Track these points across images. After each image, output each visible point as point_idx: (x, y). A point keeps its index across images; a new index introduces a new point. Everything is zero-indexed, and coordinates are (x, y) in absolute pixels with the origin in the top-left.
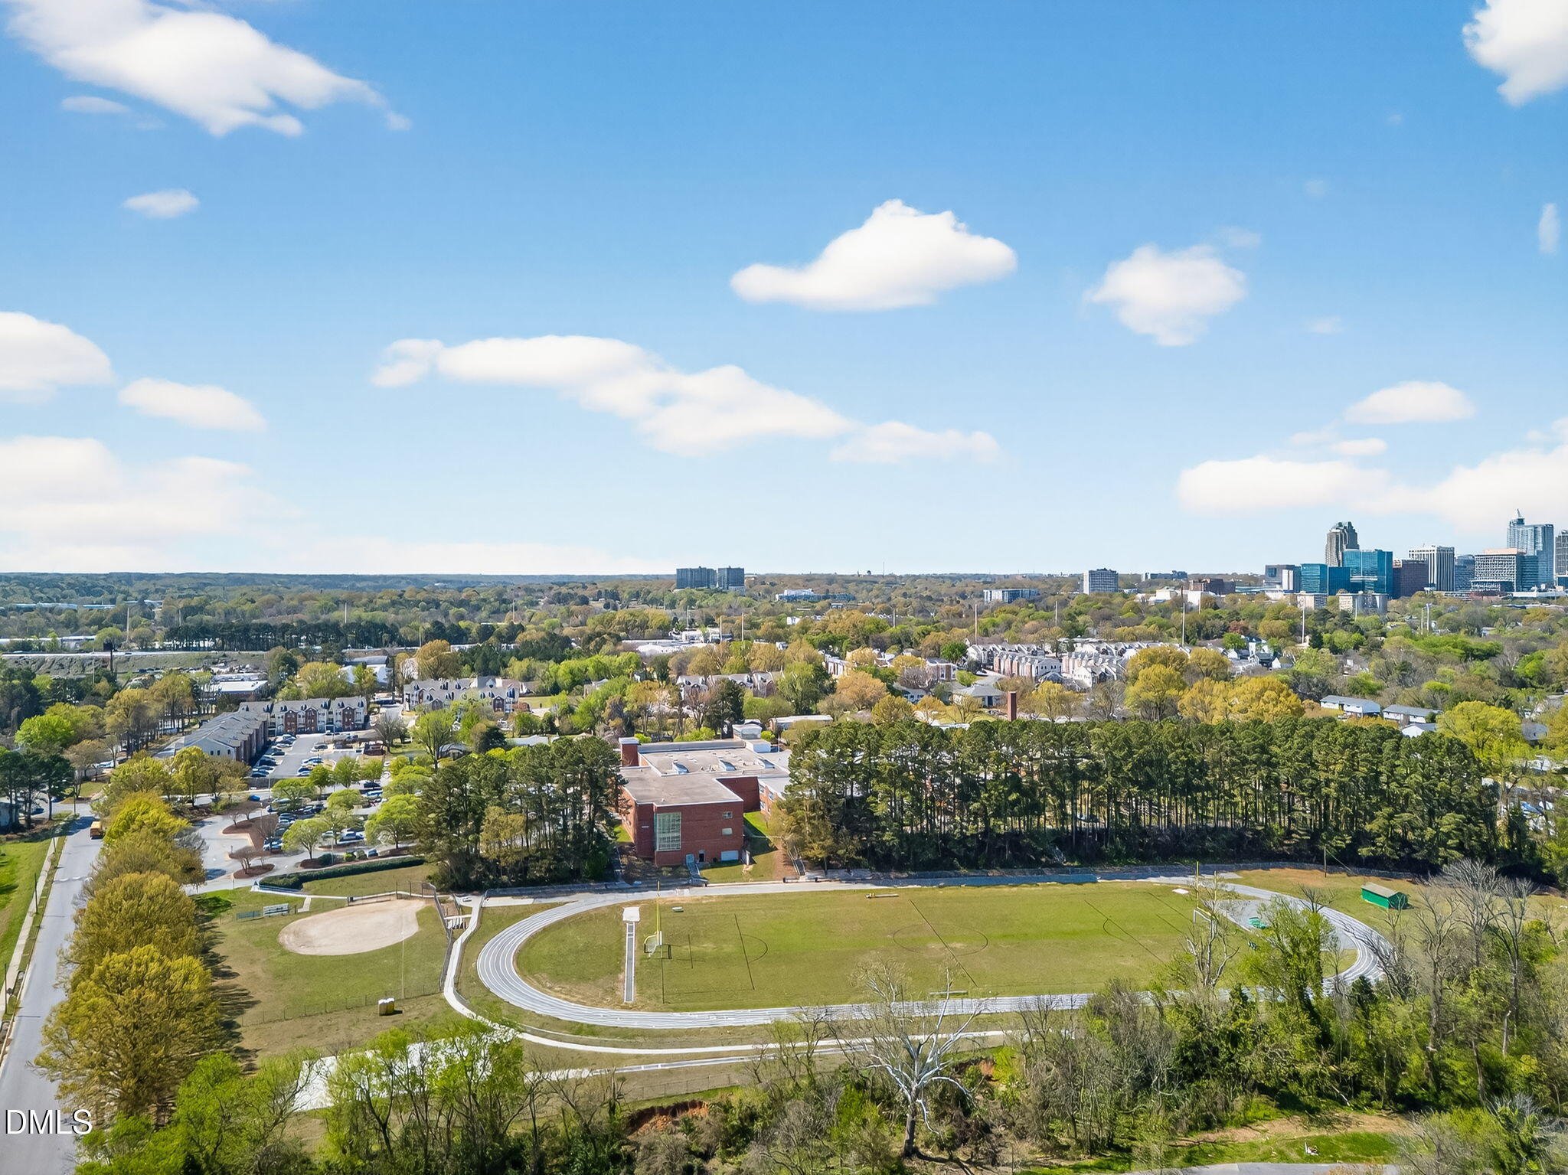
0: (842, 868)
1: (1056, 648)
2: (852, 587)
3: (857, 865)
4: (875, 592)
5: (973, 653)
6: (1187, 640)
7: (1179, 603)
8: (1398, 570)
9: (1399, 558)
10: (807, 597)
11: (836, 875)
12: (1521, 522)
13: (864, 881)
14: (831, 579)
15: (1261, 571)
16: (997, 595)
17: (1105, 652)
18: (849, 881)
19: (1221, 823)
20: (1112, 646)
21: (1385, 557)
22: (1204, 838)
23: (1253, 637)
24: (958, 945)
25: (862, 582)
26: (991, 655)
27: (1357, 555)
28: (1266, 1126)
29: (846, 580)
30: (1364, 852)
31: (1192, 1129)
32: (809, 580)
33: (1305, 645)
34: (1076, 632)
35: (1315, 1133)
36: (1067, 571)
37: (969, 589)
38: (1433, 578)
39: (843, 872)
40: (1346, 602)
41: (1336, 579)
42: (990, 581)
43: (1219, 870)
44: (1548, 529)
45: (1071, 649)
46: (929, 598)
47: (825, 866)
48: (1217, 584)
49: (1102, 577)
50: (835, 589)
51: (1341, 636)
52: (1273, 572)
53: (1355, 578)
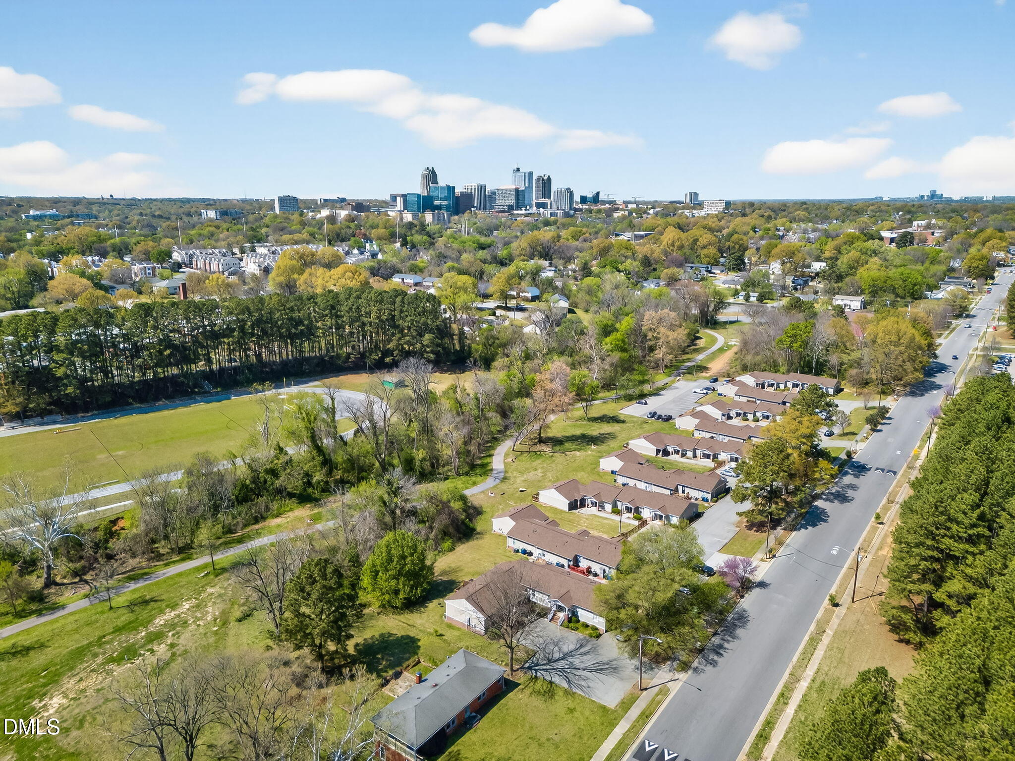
0: (37, 416)
1: (242, 251)
2: (95, 209)
3: (50, 413)
4: (116, 212)
5: (177, 256)
6: (330, 243)
7: (332, 219)
8: (457, 198)
9: (458, 190)
10: (52, 217)
11: (31, 422)
12: (518, 170)
13: (55, 422)
14: (76, 202)
15: (388, 198)
16: (212, 214)
17: (274, 253)
18: (42, 424)
19: (312, 354)
20: (279, 249)
21: (451, 189)
22: (302, 364)
23: (368, 239)
24: (120, 453)
25: (105, 204)
26: (191, 257)
27: (437, 188)
28: (290, 514)
29: (90, 203)
30: (388, 360)
31: (245, 526)
32: (55, 202)
33: (398, 245)
34: (257, 239)
35: (316, 511)
36: (268, 198)
37: (192, 210)
38: (476, 203)
39: (39, 419)
40: (429, 217)
41: (426, 203)
42: (209, 203)
43: (310, 381)
44: (531, 174)
45: (253, 250)
46: (160, 217)
47: (22, 416)
48: (360, 206)
49: (289, 203)
50: (81, 209)
51: (417, 238)
52: (394, 198)
53: (437, 203)
